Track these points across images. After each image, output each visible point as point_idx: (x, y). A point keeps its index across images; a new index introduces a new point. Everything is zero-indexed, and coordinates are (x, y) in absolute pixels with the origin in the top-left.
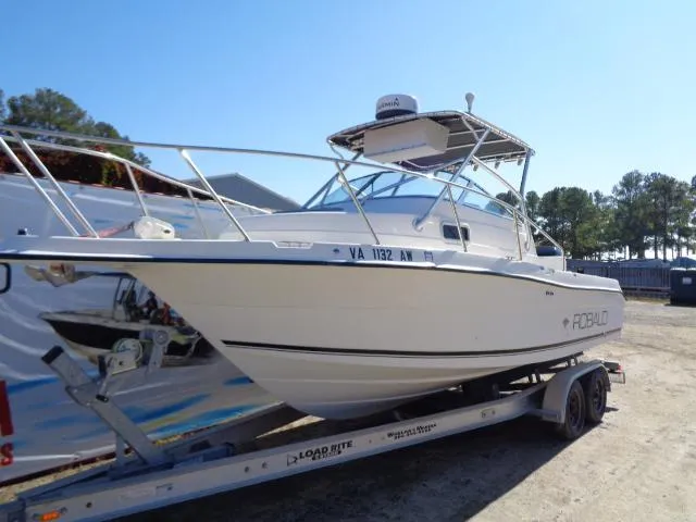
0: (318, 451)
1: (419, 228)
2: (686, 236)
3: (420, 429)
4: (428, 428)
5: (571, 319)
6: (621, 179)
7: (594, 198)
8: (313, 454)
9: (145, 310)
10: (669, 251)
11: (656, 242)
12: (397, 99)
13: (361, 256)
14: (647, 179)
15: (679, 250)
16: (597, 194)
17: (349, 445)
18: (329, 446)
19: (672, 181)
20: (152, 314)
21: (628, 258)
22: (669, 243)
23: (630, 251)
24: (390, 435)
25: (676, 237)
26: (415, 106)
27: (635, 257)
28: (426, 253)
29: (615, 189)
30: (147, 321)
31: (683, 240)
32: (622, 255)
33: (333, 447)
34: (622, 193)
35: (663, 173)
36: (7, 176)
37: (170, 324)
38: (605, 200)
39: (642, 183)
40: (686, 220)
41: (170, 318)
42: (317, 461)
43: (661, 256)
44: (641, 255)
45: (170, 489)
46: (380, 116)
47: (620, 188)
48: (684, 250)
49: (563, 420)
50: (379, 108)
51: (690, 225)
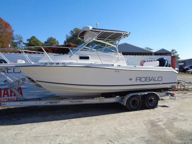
0: (52, 102)
1: (71, 57)
3: (79, 101)
5: (133, 79)
8: (51, 103)
13: (47, 64)
17: (59, 102)
24: (70, 102)
28: (63, 63)
33: (55, 102)
36: (20, 54)
42: (51, 104)
49: (125, 105)
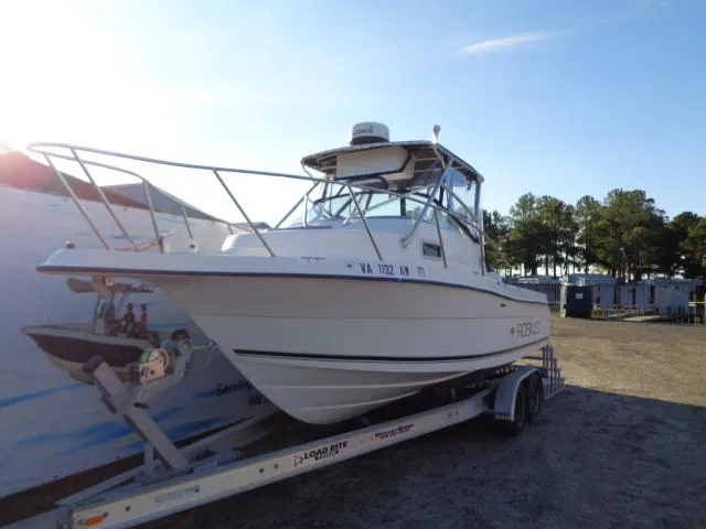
0: (319, 451)
2: (572, 255)
4: (407, 428)
5: (515, 328)
6: (517, 201)
7: (493, 217)
9: (123, 323)
10: (558, 268)
11: (547, 260)
12: (371, 126)
13: (370, 271)
14: (539, 201)
15: (566, 267)
16: (495, 214)
18: (329, 446)
19: (561, 204)
20: (129, 328)
21: (523, 274)
22: (558, 261)
23: (525, 268)
24: (377, 435)
25: (564, 255)
26: (387, 134)
27: (529, 274)
28: (418, 268)
29: (512, 210)
30: (124, 335)
31: (570, 258)
32: (518, 272)
33: (332, 448)
34: (518, 214)
35: (552, 196)
37: (145, 338)
38: (502, 220)
39: (535, 205)
40: (573, 240)
41: (147, 332)
42: (319, 461)
43: (551, 273)
44: (534, 272)
45: (197, 491)
46: (355, 141)
47: (516, 209)
48: (571, 268)
49: (512, 419)
50: (354, 134)
51: (576, 245)
